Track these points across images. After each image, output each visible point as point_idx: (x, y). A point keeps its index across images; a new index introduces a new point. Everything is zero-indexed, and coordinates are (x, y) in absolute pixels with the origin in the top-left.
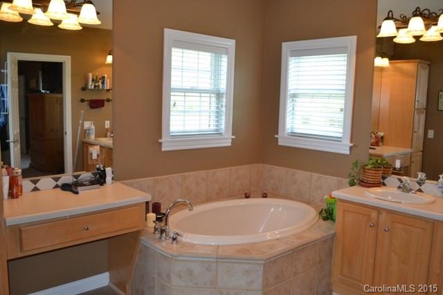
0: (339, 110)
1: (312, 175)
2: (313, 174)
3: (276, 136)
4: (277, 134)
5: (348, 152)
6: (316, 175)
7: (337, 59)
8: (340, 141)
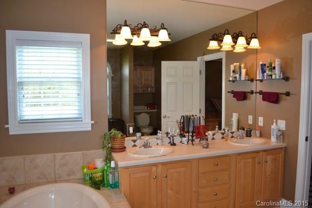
0: (77, 95)
1: (54, 156)
2: (56, 154)
3: (6, 126)
4: (8, 124)
5: (90, 129)
6: (59, 155)
7: (69, 51)
8: (82, 121)
